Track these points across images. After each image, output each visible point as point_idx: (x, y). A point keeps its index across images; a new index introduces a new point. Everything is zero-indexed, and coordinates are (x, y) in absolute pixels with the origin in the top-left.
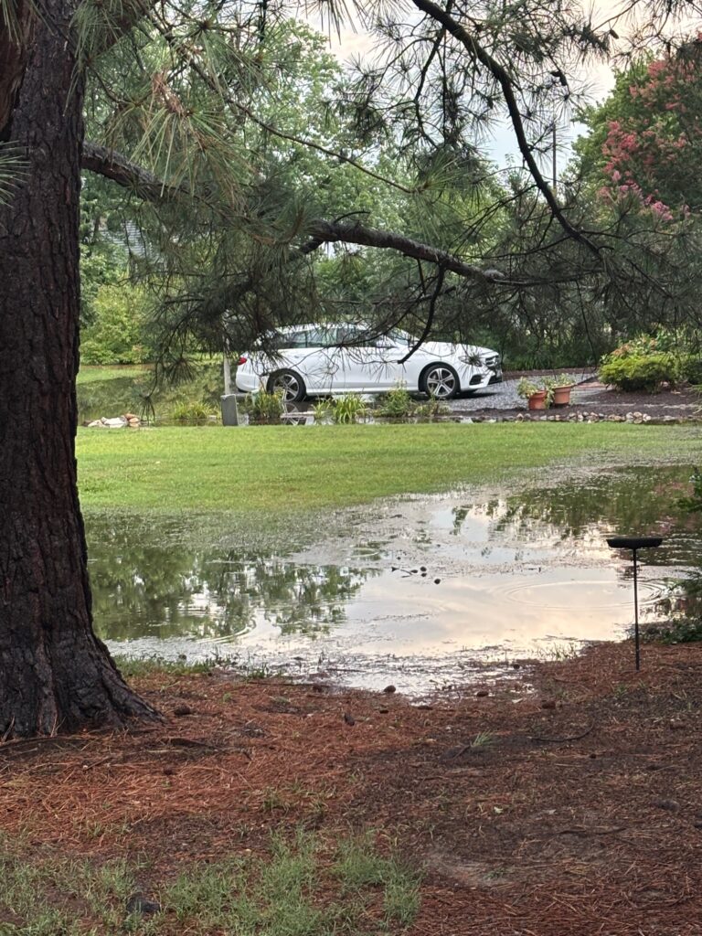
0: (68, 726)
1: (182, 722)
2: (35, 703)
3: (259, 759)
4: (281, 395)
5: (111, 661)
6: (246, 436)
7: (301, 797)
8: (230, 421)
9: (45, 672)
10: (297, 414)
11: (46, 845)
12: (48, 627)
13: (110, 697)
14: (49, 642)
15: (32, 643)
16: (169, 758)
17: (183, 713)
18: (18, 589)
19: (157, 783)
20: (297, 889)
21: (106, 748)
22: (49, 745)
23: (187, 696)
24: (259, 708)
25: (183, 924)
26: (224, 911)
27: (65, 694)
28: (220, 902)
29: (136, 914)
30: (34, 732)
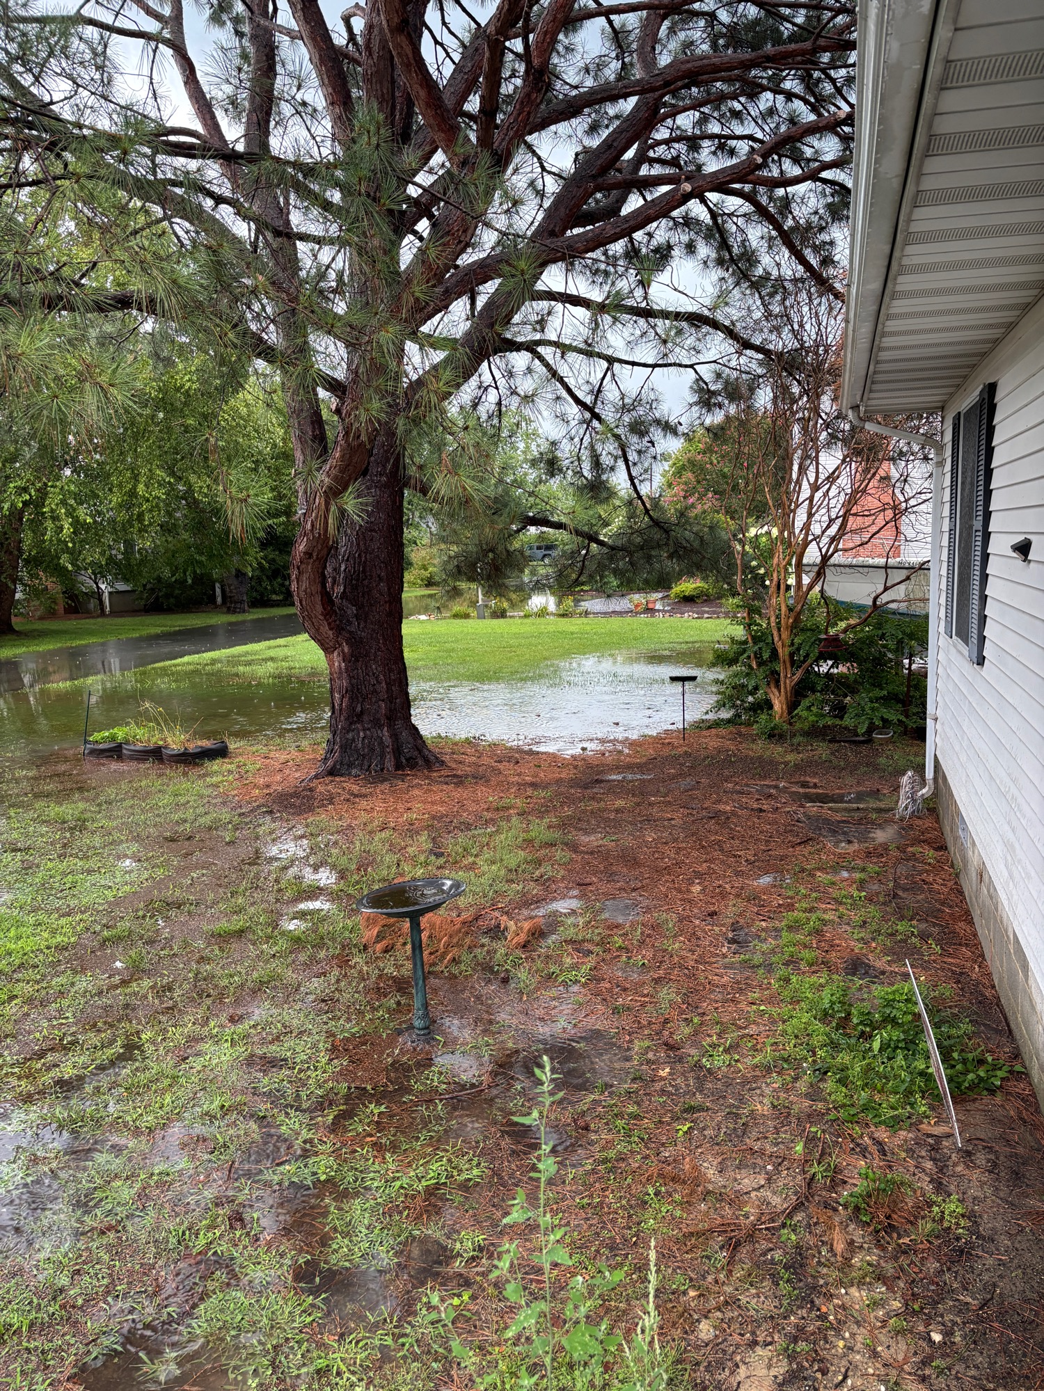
2: (383, 756)
5: (421, 737)
9: (387, 741)
13: (420, 752)
14: (390, 726)
15: (381, 727)
18: (374, 700)
21: (419, 778)
22: (390, 777)
23: (460, 753)
25: (456, 862)
26: (476, 856)
27: (397, 752)
28: (474, 851)
29: (433, 858)
30: (382, 770)
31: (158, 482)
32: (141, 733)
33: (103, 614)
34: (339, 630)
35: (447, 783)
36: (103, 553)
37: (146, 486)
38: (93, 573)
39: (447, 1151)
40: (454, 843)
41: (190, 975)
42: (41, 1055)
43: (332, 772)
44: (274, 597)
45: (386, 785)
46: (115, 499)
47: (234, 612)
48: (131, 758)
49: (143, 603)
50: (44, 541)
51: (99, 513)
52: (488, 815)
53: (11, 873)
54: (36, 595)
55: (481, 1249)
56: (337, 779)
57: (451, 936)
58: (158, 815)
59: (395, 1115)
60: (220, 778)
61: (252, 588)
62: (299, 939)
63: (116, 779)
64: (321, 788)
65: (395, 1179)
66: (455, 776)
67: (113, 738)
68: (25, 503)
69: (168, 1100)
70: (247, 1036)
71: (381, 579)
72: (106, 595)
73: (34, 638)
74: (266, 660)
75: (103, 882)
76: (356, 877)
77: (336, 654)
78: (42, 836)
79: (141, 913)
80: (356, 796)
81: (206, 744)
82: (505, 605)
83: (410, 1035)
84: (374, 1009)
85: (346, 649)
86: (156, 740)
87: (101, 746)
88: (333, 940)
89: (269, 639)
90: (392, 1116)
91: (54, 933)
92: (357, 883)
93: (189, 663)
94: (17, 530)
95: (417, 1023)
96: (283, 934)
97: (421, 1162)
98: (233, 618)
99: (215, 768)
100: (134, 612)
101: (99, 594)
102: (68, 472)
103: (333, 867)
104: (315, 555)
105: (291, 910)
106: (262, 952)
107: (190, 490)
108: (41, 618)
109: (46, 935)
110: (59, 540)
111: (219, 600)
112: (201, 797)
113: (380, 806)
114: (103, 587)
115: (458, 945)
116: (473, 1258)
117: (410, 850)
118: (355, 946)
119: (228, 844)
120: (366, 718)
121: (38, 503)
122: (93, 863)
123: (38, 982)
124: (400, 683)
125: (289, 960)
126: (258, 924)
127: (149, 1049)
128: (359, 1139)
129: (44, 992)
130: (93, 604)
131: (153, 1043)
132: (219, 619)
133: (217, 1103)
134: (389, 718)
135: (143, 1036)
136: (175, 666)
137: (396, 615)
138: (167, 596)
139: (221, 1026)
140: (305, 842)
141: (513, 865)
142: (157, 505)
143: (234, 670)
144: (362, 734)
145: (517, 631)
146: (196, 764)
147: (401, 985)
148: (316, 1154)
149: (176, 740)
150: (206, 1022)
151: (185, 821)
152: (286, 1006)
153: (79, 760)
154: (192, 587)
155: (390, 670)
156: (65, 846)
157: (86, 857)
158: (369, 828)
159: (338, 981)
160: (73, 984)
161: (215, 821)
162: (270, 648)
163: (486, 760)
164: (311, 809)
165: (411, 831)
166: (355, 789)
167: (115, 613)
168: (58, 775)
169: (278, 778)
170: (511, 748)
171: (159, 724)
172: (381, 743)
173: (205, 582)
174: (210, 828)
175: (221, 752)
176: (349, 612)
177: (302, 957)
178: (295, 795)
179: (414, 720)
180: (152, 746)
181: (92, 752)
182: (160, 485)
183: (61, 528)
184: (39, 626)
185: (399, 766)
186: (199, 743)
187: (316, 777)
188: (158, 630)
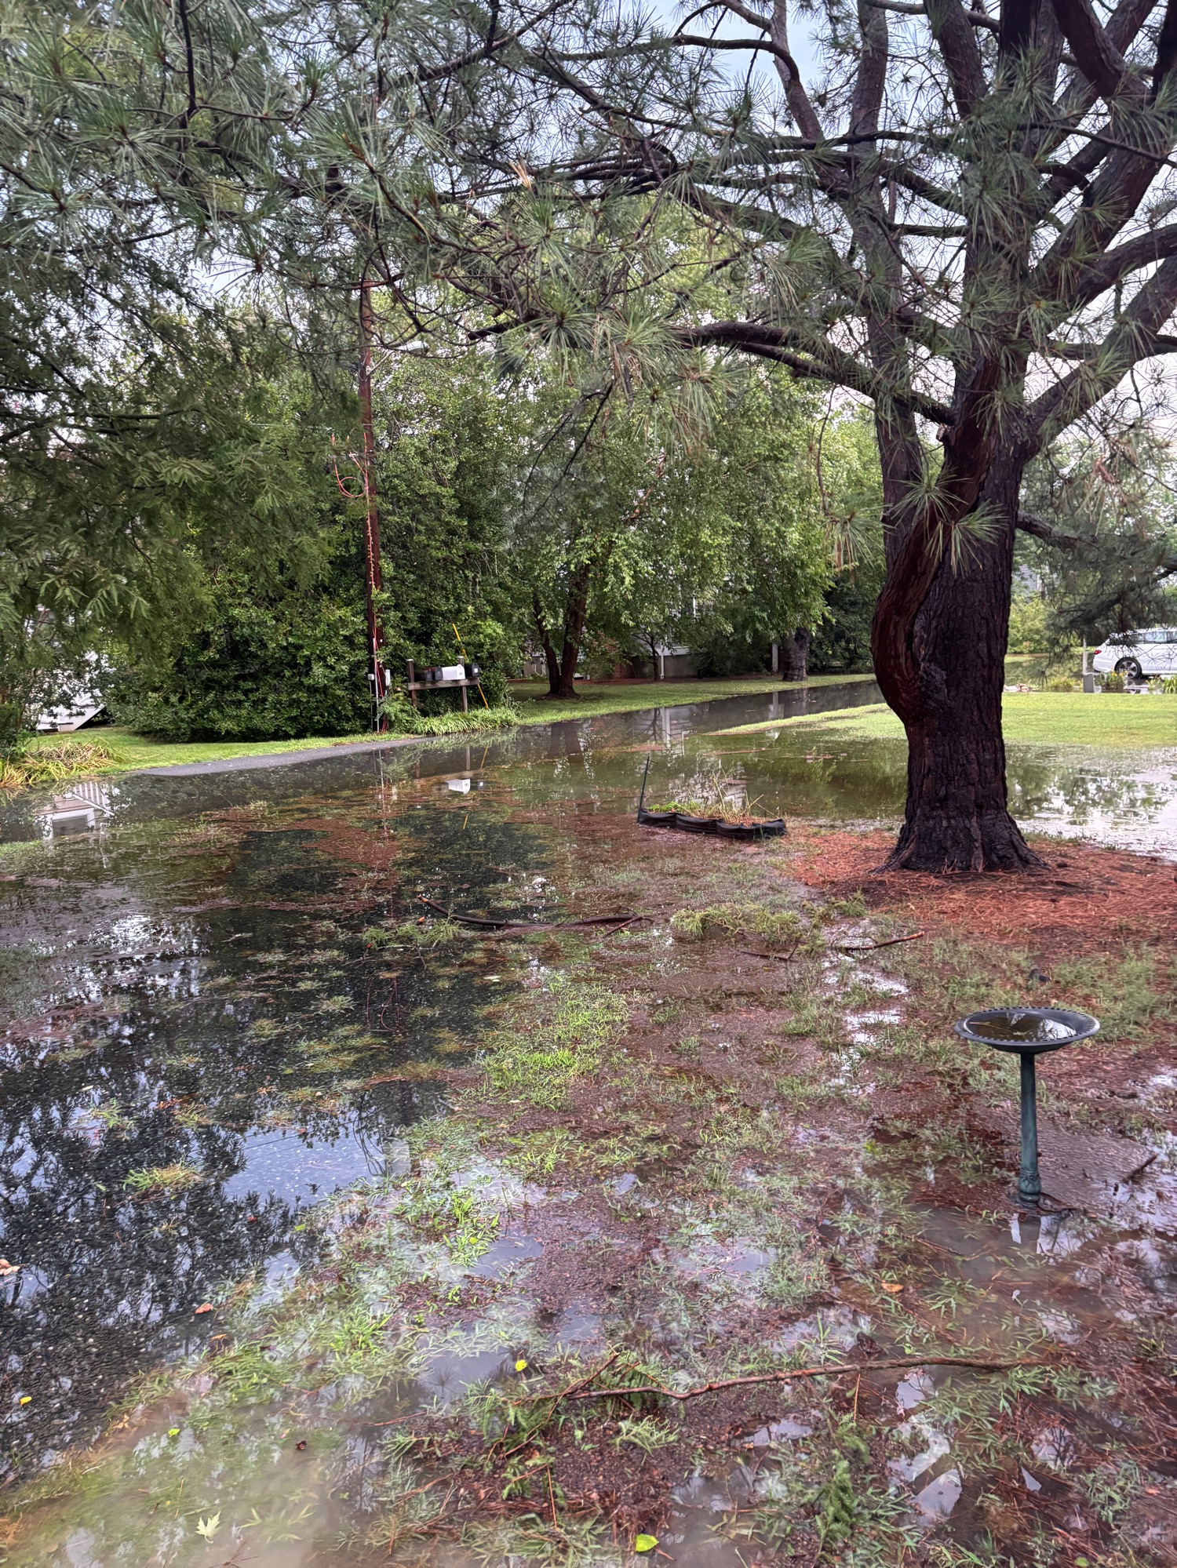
0: (990, 866)
1: (1062, 871)
2: (970, 851)
3: (1114, 899)
4: (1124, 675)
5: (1019, 831)
6: (1099, 700)
7: (1143, 925)
8: (1088, 689)
9: (976, 833)
10: (1134, 686)
11: (977, 934)
12: (979, 807)
13: (1016, 851)
14: (980, 816)
15: (969, 816)
16: (1055, 892)
17: (1063, 866)
18: (962, 783)
19: (1046, 906)
20: (1142, 981)
21: (1013, 882)
22: (977, 877)
23: (1065, 856)
24: (1112, 868)
27: (988, 847)
29: (1035, 981)
30: (968, 868)
33: (657, 679)
34: (924, 698)
36: (661, 612)
38: (651, 635)
43: (906, 865)
44: (836, 663)
45: (973, 886)
47: (792, 680)
48: (686, 830)
49: (695, 668)
50: (606, 597)
51: (661, 569)
52: (1107, 937)
54: (596, 658)
56: (913, 873)
60: (777, 860)
61: (812, 652)
63: (669, 850)
64: (892, 882)
68: (592, 561)
71: (980, 638)
72: (661, 659)
73: (592, 701)
77: (917, 726)
79: (694, 998)
81: (762, 821)
86: (711, 812)
87: (656, 815)
94: (582, 589)
95: (1023, 1185)
96: (852, 1046)
98: (789, 686)
99: (772, 847)
100: (687, 678)
101: (655, 658)
103: (909, 976)
106: (829, 1063)
108: (599, 682)
110: (620, 597)
111: (776, 665)
112: (758, 877)
114: (659, 651)
120: (950, 804)
121: (602, 560)
126: (822, 1029)
130: (647, 668)
131: (709, 1146)
132: (774, 686)
138: (722, 660)
144: (945, 823)
146: (751, 842)
153: (632, 828)
154: (750, 648)
155: (985, 749)
163: (1100, 868)
165: (1005, 945)
167: (669, 678)
169: (843, 864)
172: (968, 835)
175: (779, 831)
176: (938, 677)
180: (706, 818)
181: (647, 820)
183: (623, 581)
184: (595, 689)
186: (755, 819)
187: (887, 868)
188: (711, 697)
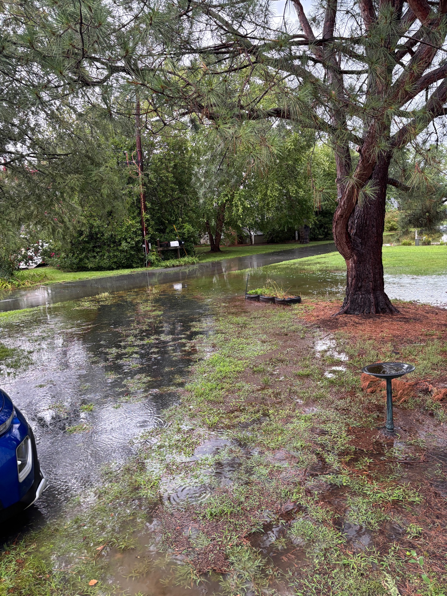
1: (405, 314)
2: (370, 307)
5: (388, 299)
6: (422, 248)
8: (417, 244)
9: (372, 300)
13: (388, 307)
14: (374, 293)
15: (370, 293)
18: (367, 281)
22: (373, 316)
25: (405, 358)
26: (416, 356)
27: (377, 305)
28: (415, 353)
29: (394, 354)
30: (369, 313)
31: (276, 189)
32: (267, 291)
33: (251, 244)
34: (352, 249)
35: (400, 321)
36: (253, 219)
37: (271, 191)
38: (249, 228)
39: (403, 486)
40: (405, 349)
41: (288, 390)
42: (233, 412)
43: (346, 312)
44: (320, 237)
45: (371, 320)
46: (259, 197)
47: (303, 243)
48: (263, 301)
49: (267, 240)
50: (232, 215)
51: (253, 203)
52: (422, 338)
53: (221, 341)
54: (228, 237)
55: (420, 534)
56: (348, 315)
57: (403, 390)
58: (274, 324)
59: (377, 465)
60: (298, 312)
61: (311, 233)
62: (333, 382)
63: (257, 309)
64: (341, 319)
65: (377, 493)
66: (404, 318)
67: (256, 293)
68: (226, 201)
69: (280, 438)
70: (311, 419)
71: (373, 226)
72: (253, 236)
73: (227, 253)
74: (316, 263)
75: (253, 349)
76: (357, 359)
77: (350, 260)
78: (231, 328)
79: (268, 363)
80: (357, 323)
81: (293, 297)
82: (430, 239)
83: (384, 431)
84: (366, 417)
85: (355, 258)
86: (273, 295)
87: (252, 296)
88: (348, 384)
89: (317, 254)
90: (376, 465)
91: (236, 366)
92: (358, 361)
93: (284, 264)
94: (223, 211)
95: (387, 426)
96: (326, 379)
97: (390, 488)
98: (302, 246)
99: (296, 307)
100: (263, 243)
101: (250, 236)
102: (242, 187)
103: (347, 353)
104: (344, 216)
105: (329, 369)
106: (317, 385)
107: (288, 192)
108: (229, 246)
109: (233, 366)
110: (237, 215)
111: (297, 238)
112: (291, 318)
113: (368, 329)
114: (252, 233)
115: (407, 394)
116: (416, 537)
117: (383, 350)
118: (358, 388)
119: (302, 338)
120: (363, 289)
121: (231, 200)
122: (249, 341)
123: (231, 384)
124: (380, 274)
125: (329, 390)
126: (315, 373)
127: (272, 417)
128: (361, 471)
129: (233, 388)
130: (248, 240)
131: (274, 415)
132: (296, 246)
133: (299, 444)
134: (373, 290)
135: (270, 411)
136: (279, 265)
137: (379, 243)
138: (277, 237)
139: (300, 413)
140: (334, 341)
141: (435, 361)
142: (275, 199)
143: (303, 267)
144: (360, 296)
145: (436, 251)
146: (288, 305)
147: (380, 408)
148: (341, 474)
149: (281, 295)
150: (294, 411)
151: (284, 328)
152: (327, 409)
153: (243, 301)
154: (286, 233)
155: (375, 268)
156: (239, 333)
157: (246, 338)
158: (363, 338)
159: (350, 402)
160: (243, 387)
161: (296, 329)
162: (318, 258)
163: (420, 312)
164: (337, 327)
165: (383, 341)
166: (357, 320)
167: (256, 244)
168: (236, 306)
169: (322, 313)
170: (433, 307)
171: (274, 288)
172: (369, 300)
173: (291, 230)
174: (294, 331)
175: (298, 301)
176: (358, 241)
177: (334, 390)
178: (330, 321)
179: (385, 291)
180: (271, 297)
181: (249, 298)
182: (276, 190)
183: (239, 210)
184: (228, 249)
185: (377, 312)
186: (290, 297)
187: (339, 314)
188: (273, 251)
